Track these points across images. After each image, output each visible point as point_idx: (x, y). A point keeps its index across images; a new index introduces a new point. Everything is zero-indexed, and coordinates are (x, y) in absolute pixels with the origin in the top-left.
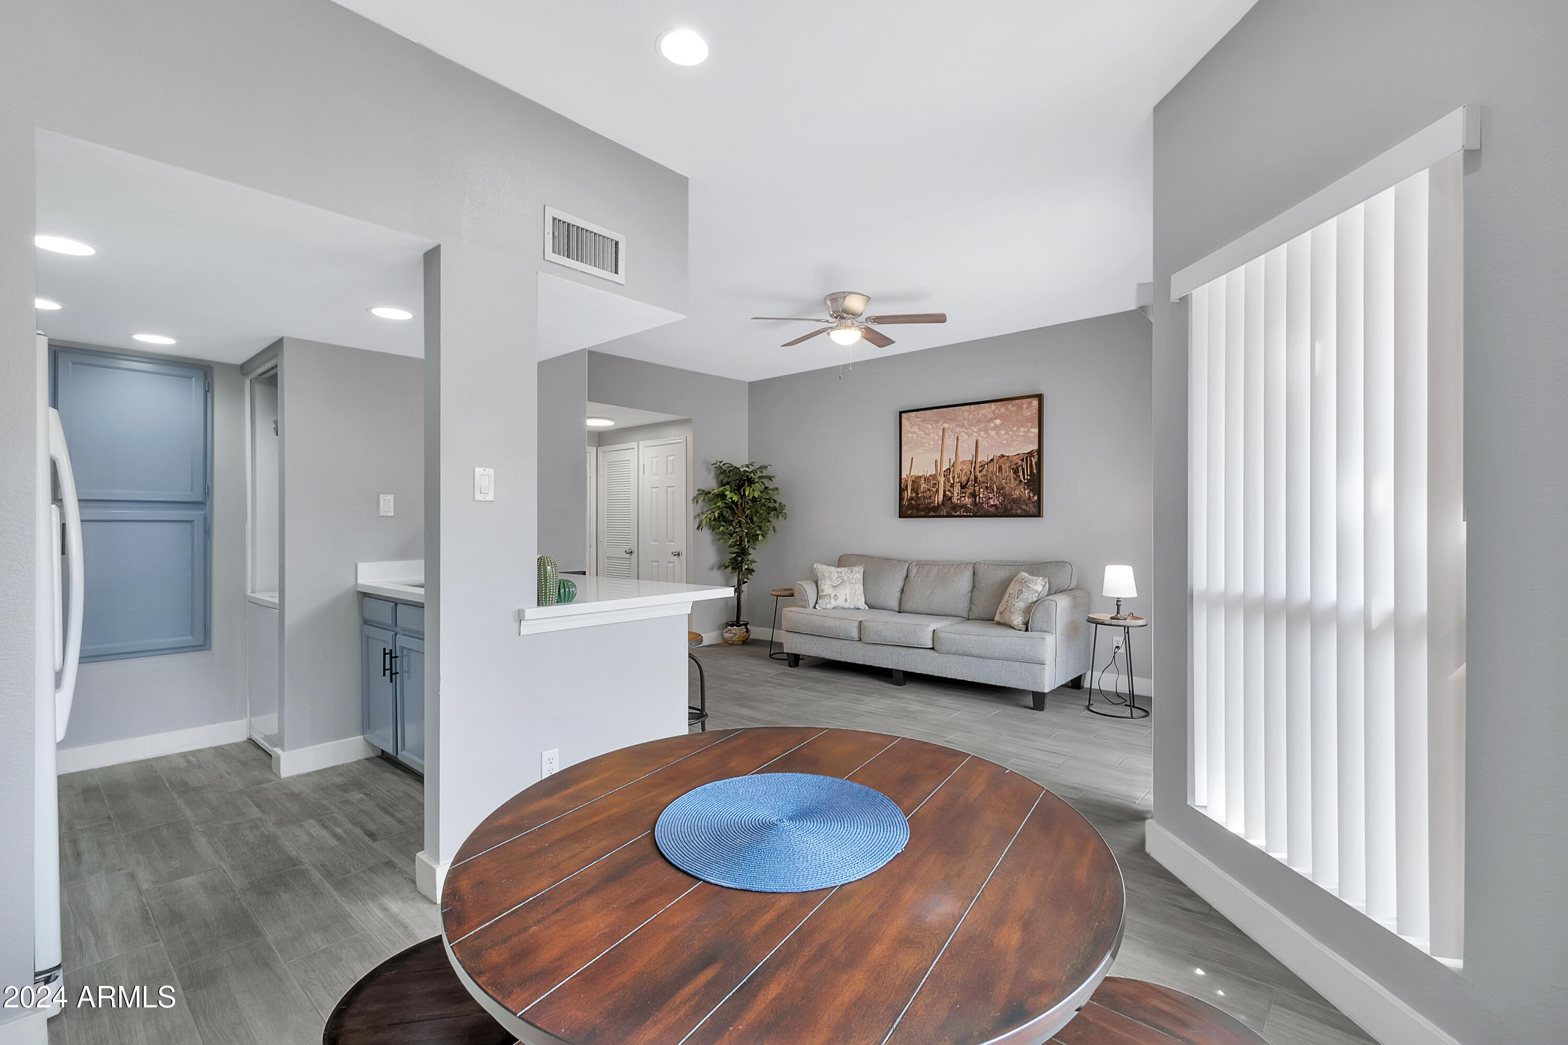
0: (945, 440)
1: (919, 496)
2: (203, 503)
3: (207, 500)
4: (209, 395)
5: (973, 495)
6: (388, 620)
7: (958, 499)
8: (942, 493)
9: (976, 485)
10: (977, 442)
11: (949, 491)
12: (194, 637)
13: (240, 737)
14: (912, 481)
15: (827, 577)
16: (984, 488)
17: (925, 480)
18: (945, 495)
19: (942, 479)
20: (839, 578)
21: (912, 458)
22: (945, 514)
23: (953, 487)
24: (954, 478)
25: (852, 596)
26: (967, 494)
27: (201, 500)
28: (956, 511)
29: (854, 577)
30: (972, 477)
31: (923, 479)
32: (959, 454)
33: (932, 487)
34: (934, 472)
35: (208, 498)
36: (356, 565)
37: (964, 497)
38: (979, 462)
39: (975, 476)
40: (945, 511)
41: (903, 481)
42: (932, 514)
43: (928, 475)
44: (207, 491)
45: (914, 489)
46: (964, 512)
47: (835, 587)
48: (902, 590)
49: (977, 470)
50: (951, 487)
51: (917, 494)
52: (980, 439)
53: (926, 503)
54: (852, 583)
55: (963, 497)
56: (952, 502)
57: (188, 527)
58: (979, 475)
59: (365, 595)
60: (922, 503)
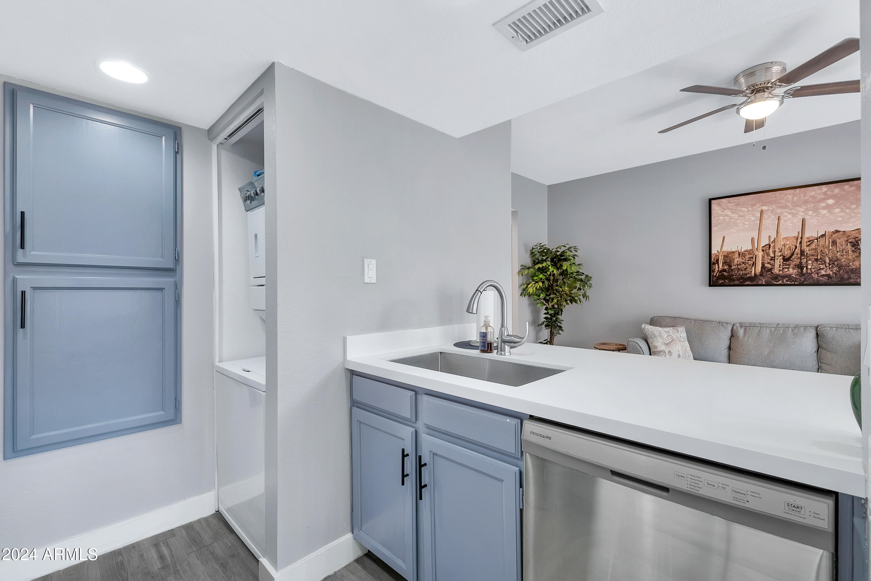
0: (764, 221)
1: (732, 268)
2: (174, 270)
3: (178, 267)
4: (179, 156)
5: (800, 266)
6: (406, 412)
7: (780, 271)
8: (760, 265)
9: (802, 257)
10: (803, 221)
11: (769, 263)
12: (165, 412)
13: (208, 511)
14: (724, 256)
15: (658, 336)
16: (813, 260)
17: (739, 255)
18: (763, 267)
19: (760, 254)
20: (668, 337)
21: (724, 237)
22: (764, 283)
23: (774, 260)
24: (774, 252)
25: (684, 352)
26: (792, 266)
27: (171, 266)
28: (777, 280)
29: (682, 336)
30: (798, 251)
31: (737, 255)
32: (781, 232)
33: (748, 261)
34: (750, 248)
35: (179, 265)
36: (345, 340)
37: (788, 268)
38: (807, 238)
39: (801, 250)
40: (764, 280)
41: (713, 256)
42: (748, 283)
43: (743, 251)
44: (178, 259)
45: (726, 262)
46: (787, 281)
47: (667, 344)
48: (730, 348)
49: (804, 244)
50: (771, 260)
51: (730, 266)
52: (807, 218)
53: (741, 274)
54: (681, 341)
55: (786, 268)
56: (772, 273)
57: (158, 294)
58: (807, 250)
59: (353, 373)
60: (736, 274)
